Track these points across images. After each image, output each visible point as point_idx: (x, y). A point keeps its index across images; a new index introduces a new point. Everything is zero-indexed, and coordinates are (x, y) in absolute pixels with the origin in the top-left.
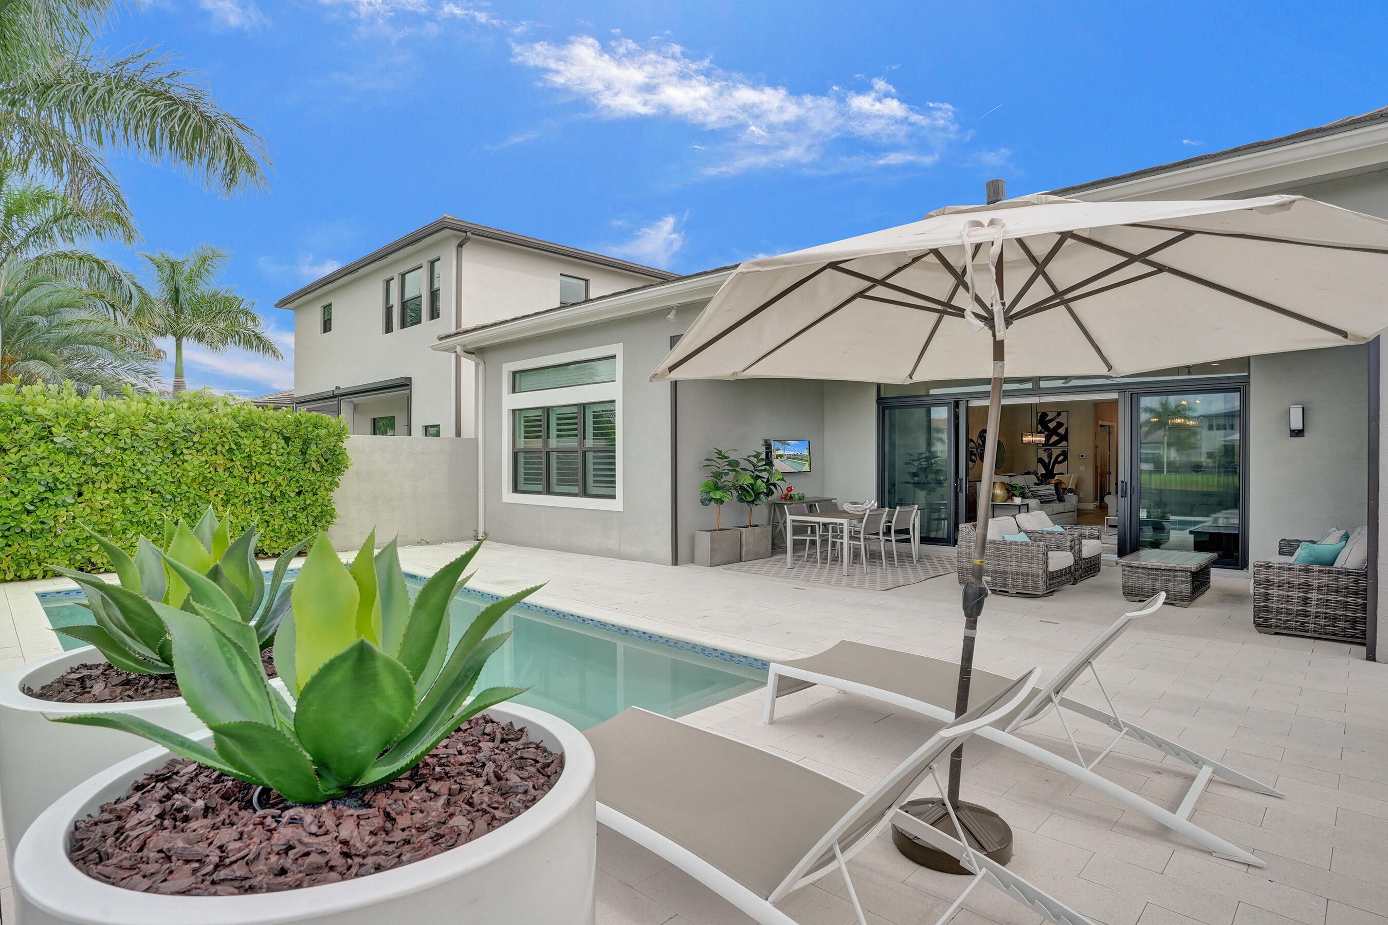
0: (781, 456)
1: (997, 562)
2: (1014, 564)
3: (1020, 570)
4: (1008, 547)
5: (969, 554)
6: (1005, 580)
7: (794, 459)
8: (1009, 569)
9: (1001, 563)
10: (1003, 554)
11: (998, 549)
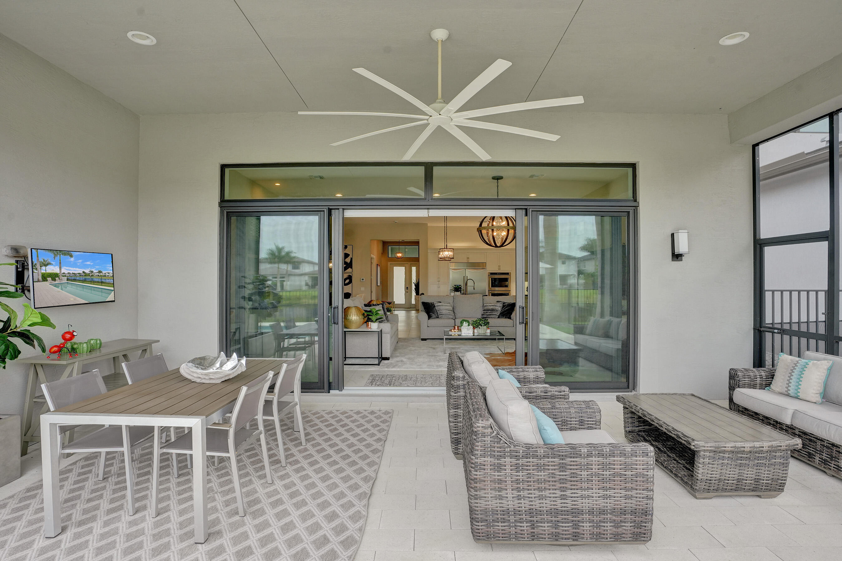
0: (54, 276)
1: (559, 493)
2: (595, 492)
3: (609, 504)
4: (584, 461)
5: (500, 481)
6: (576, 525)
7: (84, 281)
8: (585, 504)
9: (568, 493)
10: (574, 475)
11: (562, 467)
